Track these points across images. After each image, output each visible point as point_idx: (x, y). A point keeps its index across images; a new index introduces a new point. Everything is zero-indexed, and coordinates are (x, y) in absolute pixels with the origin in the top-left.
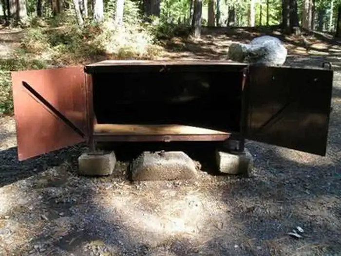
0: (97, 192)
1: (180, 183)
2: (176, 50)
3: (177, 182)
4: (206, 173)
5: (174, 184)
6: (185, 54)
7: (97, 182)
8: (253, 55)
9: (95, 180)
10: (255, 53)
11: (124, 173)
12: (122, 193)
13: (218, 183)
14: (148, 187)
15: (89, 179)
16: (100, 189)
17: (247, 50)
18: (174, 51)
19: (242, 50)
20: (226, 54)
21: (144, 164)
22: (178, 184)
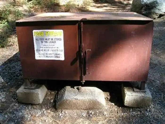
0: (29, 119)
1: (93, 113)
2: (101, 2)
3: (91, 112)
4: (113, 104)
5: (88, 113)
6: (106, 5)
7: (31, 108)
8: (149, 6)
9: (30, 107)
10: (150, 5)
11: (52, 101)
12: (47, 121)
13: (122, 114)
14: (68, 114)
15: (25, 106)
16: (32, 115)
17: (145, 3)
18: (99, 3)
19: (141, 3)
20: (130, 5)
21: (64, 98)
22: (91, 114)
